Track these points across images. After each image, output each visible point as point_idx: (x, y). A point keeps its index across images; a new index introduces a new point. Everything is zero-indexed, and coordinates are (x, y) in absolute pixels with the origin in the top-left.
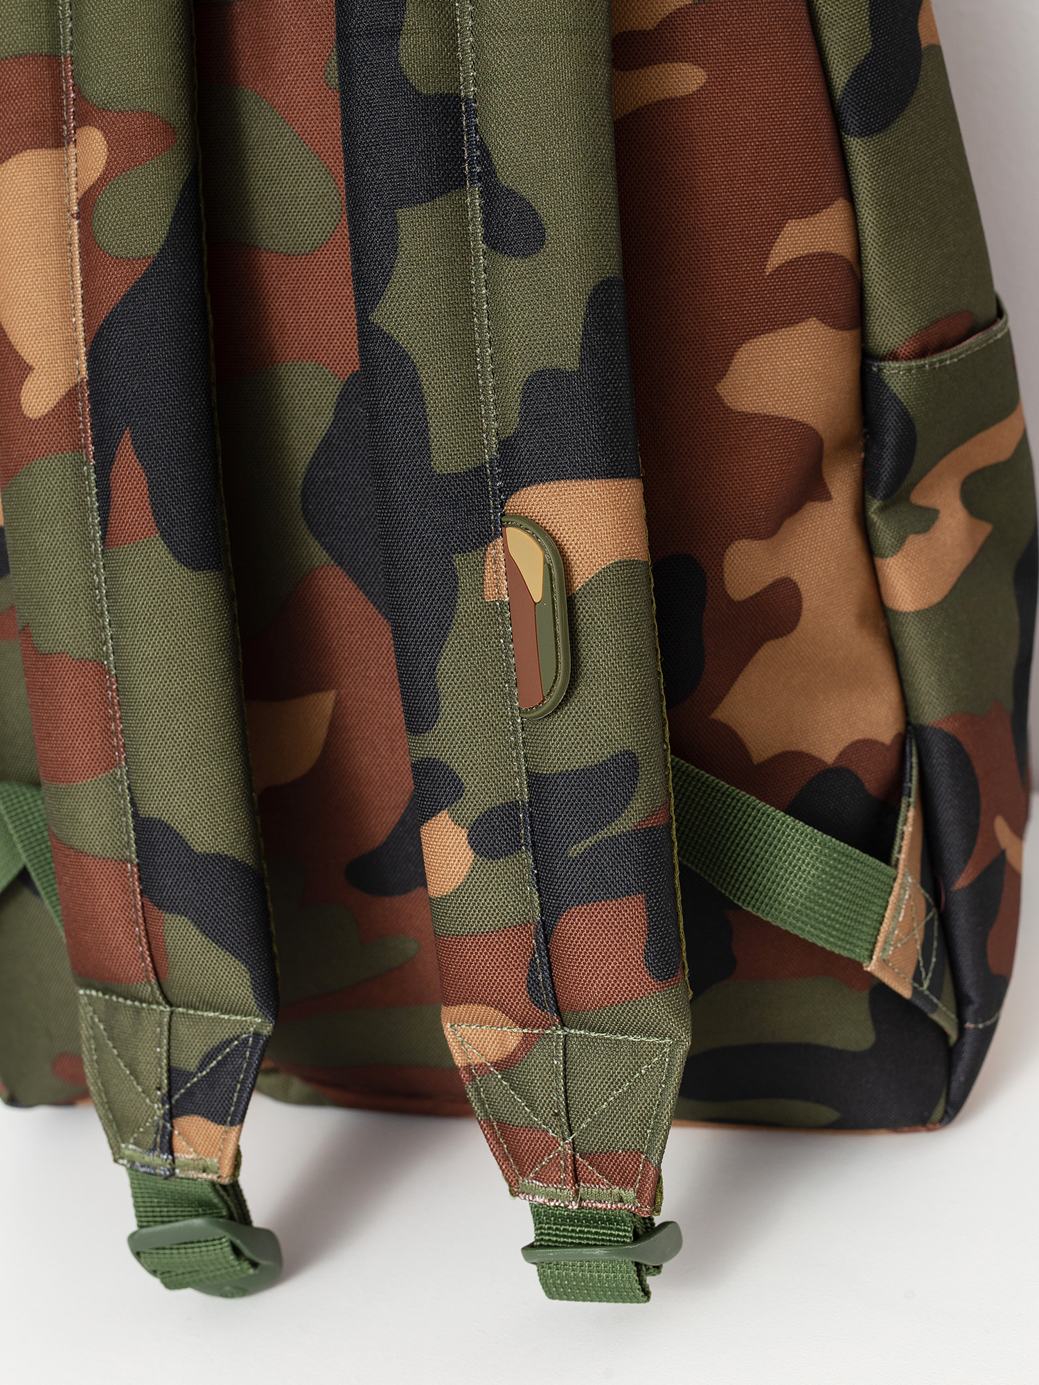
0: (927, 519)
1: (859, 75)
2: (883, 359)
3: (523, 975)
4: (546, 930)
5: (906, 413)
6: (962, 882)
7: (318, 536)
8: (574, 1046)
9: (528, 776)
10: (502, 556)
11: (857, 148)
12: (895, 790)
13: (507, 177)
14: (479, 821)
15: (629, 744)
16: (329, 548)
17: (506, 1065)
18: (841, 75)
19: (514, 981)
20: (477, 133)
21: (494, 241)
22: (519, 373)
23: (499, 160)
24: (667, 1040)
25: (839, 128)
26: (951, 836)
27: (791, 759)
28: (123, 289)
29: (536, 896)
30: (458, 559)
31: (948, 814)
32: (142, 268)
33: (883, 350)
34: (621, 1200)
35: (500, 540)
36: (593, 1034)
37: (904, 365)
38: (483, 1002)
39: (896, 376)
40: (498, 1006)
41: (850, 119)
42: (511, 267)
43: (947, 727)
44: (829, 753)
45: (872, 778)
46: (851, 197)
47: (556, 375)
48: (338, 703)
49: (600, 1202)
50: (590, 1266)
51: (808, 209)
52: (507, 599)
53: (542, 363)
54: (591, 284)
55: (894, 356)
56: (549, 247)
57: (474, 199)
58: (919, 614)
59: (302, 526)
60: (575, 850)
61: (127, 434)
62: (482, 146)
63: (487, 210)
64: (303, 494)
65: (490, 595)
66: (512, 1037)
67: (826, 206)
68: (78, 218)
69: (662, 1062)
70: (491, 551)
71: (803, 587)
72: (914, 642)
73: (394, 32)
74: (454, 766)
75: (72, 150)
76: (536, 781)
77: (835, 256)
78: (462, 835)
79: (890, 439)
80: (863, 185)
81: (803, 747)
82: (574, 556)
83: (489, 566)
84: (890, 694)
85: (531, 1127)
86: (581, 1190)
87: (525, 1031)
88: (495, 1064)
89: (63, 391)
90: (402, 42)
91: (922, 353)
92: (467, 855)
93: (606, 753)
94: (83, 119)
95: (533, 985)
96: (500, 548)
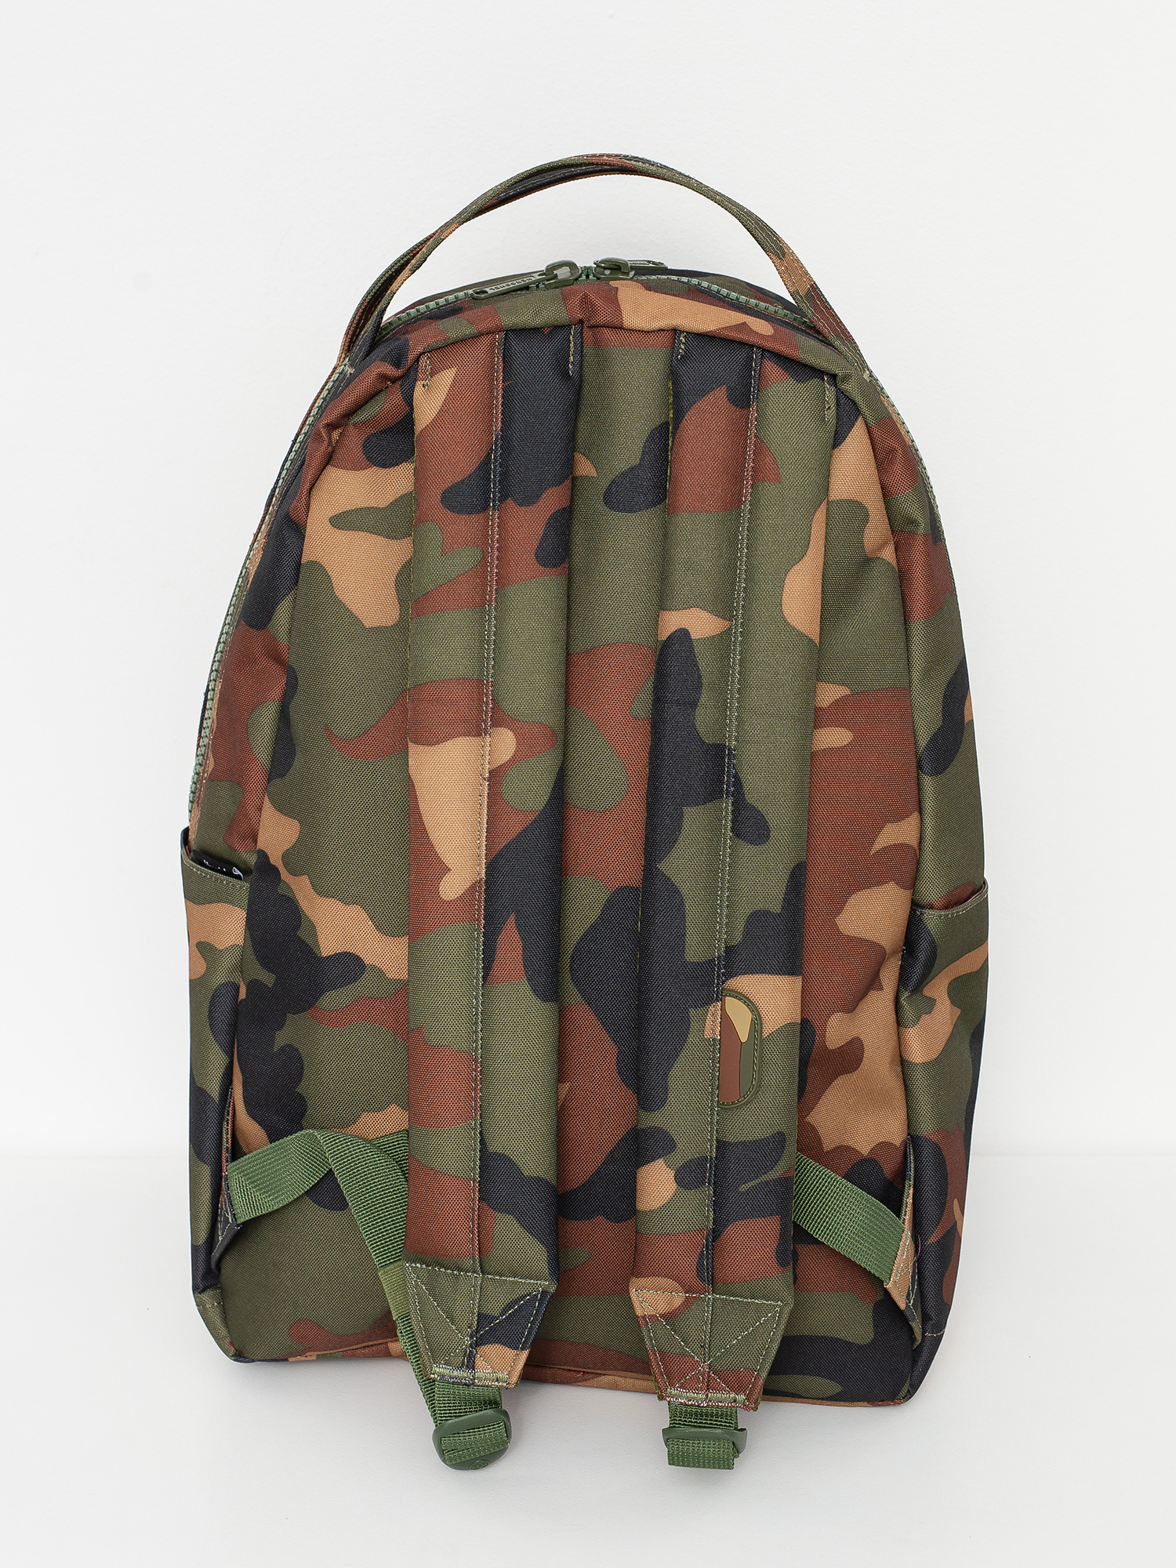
0: (931, 1003)
1: (933, 740)
2: (923, 907)
3: (694, 1260)
4: (716, 1234)
5: (934, 942)
6: (933, 1239)
7: (577, 984)
8: (718, 1304)
9: (717, 1142)
10: (719, 1012)
11: (928, 781)
12: (902, 1174)
13: (752, 797)
14: (683, 1166)
15: (783, 1128)
16: (583, 993)
17: (670, 1317)
18: (923, 741)
19: (688, 1264)
20: (734, 768)
21: (736, 831)
22: (744, 911)
23: (747, 786)
24: (779, 1303)
25: (919, 767)
26: (930, 1208)
27: (843, 1150)
28: (519, 829)
29: (711, 1214)
30: (692, 1012)
31: (929, 1193)
32: (532, 818)
33: (925, 902)
34: (735, 1401)
35: (719, 1004)
36: (731, 1298)
37: (937, 913)
38: (666, 1276)
39: (932, 920)
40: (676, 1279)
41: (927, 767)
42: (747, 850)
43: (934, 1138)
44: (865, 1149)
45: (888, 1168)
46: (920, 811)
47: (767, 913)
48: (570, 1090)
49: (721, 1402)
50: (704, 1444)
51: (899, 817)
52: (719, 1038)
53: (760, 906)
54: (792, 865)
55: (931, 907)
56: (771, 840)
57: (727, 805)
58: (924, 1064)
59: (568, 976)
60: (743, 1188)
61: (512, 918)
62: (736, 776)
63: (736, 813)
64: (572, 957)
65: (708, 1034)
66: (678, 1299)
67: (908, 816)
68: (488, 780)
69: (774, 1316)
70: (712, 1009)
71: (865, 1044)
72: (920, 1082)
73: (694, 705)
74: (672, 1132)
75: (488, 738)
76: (722, 1145)
77: (909, 846)
78: (672, 1173)
79: (922, 956)
80: (929, 805)
81: (851, 1143)
82: (766, 1018)
83: (709, 1017)
84: (901, 1114)
85: (684, 1354)
86: (710, 1394)
87: (687, 1295)
88: (662, 1316)
89: (468, 885)
90: (697, 711)
91: (946, 907)
92: (673, 1186)
93: (768, 1133)
94: (497, 723)
95: (700, 1265)
96: (719, 1008)
